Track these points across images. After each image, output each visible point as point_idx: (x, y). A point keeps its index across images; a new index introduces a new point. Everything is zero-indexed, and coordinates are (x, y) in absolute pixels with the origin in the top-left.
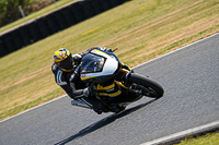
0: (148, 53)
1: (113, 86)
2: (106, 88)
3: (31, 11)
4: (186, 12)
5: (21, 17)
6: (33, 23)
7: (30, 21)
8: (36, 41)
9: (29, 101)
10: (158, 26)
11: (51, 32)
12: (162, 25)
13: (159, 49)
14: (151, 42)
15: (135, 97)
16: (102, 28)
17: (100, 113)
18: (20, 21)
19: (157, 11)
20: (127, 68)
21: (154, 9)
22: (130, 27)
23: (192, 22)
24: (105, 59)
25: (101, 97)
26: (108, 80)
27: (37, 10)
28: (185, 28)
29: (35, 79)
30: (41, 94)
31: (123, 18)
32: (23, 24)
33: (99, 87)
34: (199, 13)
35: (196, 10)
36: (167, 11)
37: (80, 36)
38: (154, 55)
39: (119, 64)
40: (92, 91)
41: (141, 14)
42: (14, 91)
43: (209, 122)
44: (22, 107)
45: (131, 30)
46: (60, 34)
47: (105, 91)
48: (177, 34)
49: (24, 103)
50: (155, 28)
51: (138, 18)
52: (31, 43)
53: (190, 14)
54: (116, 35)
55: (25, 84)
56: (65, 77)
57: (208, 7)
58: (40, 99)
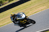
0: (29, 14)
1: (24, 21)
2: (22, 21)
3: (3, 5)
4: (38, 5)
5: (1, 6)
6: (4, 7)
7: (3, 7)
8: (4, 11)
9: (3, 24)
10: (32, 8)
11: (8, 9)
12: (33, 8)
13: (32, 13)
14: (30, 12)
16: (19, 9)
17: (21, 27)
18: (1, 7)
19: (31, 5)
20: (27, 17)
21: (31, 4)
22: (25, 8)
23: (39, 7)
24: (22, 15)
26: (23, 20)
27: (5, 4)
28: (38, 9)
29: (4, 20)
30: (5, 23)
31: (24, 6)
32: (1, 8)
34: (41, 5)
35: (40, 5)
36: (34, 5)
37: (14, 10)
38: (31, 15)
40: (19, 22)
41: (28, 5)
43: (43, 29)
45: (26, 9)
46: (10, 10)
47: (22, 22)
48: (36, 10)
49: (2, 25)
50: (31, 9)
51: (27, 6)
52: (3, 12)
53: (39, 6)
54: (22, 10)
55: (2, 21)
56: (13, 19)
57: (43, 4)
58: (5, 24)
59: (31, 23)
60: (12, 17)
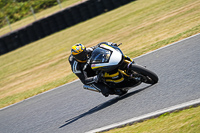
1: (117, 74)
2: (111, 76)
15: (135, 83)
17: (107, 96)
24: (112, 52)
25: (108, 83)
26: (113, 69)
33: (107, 75)
39: (123, 57)
42: (157, 27)
44: (163, 42)
47: (111, 78)
59: (143, 80)
60: (74, 59)
